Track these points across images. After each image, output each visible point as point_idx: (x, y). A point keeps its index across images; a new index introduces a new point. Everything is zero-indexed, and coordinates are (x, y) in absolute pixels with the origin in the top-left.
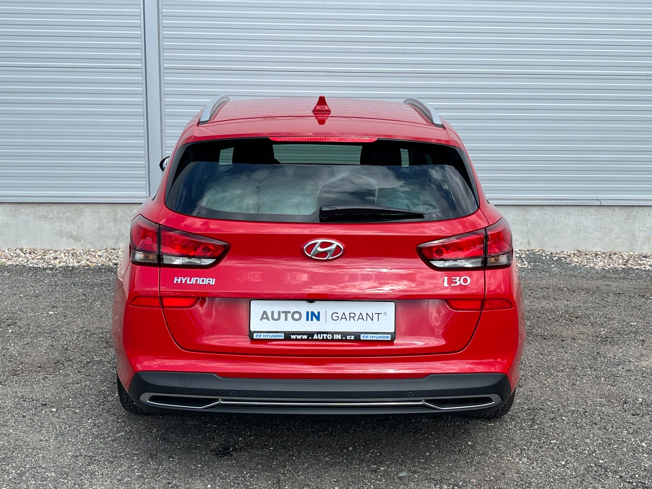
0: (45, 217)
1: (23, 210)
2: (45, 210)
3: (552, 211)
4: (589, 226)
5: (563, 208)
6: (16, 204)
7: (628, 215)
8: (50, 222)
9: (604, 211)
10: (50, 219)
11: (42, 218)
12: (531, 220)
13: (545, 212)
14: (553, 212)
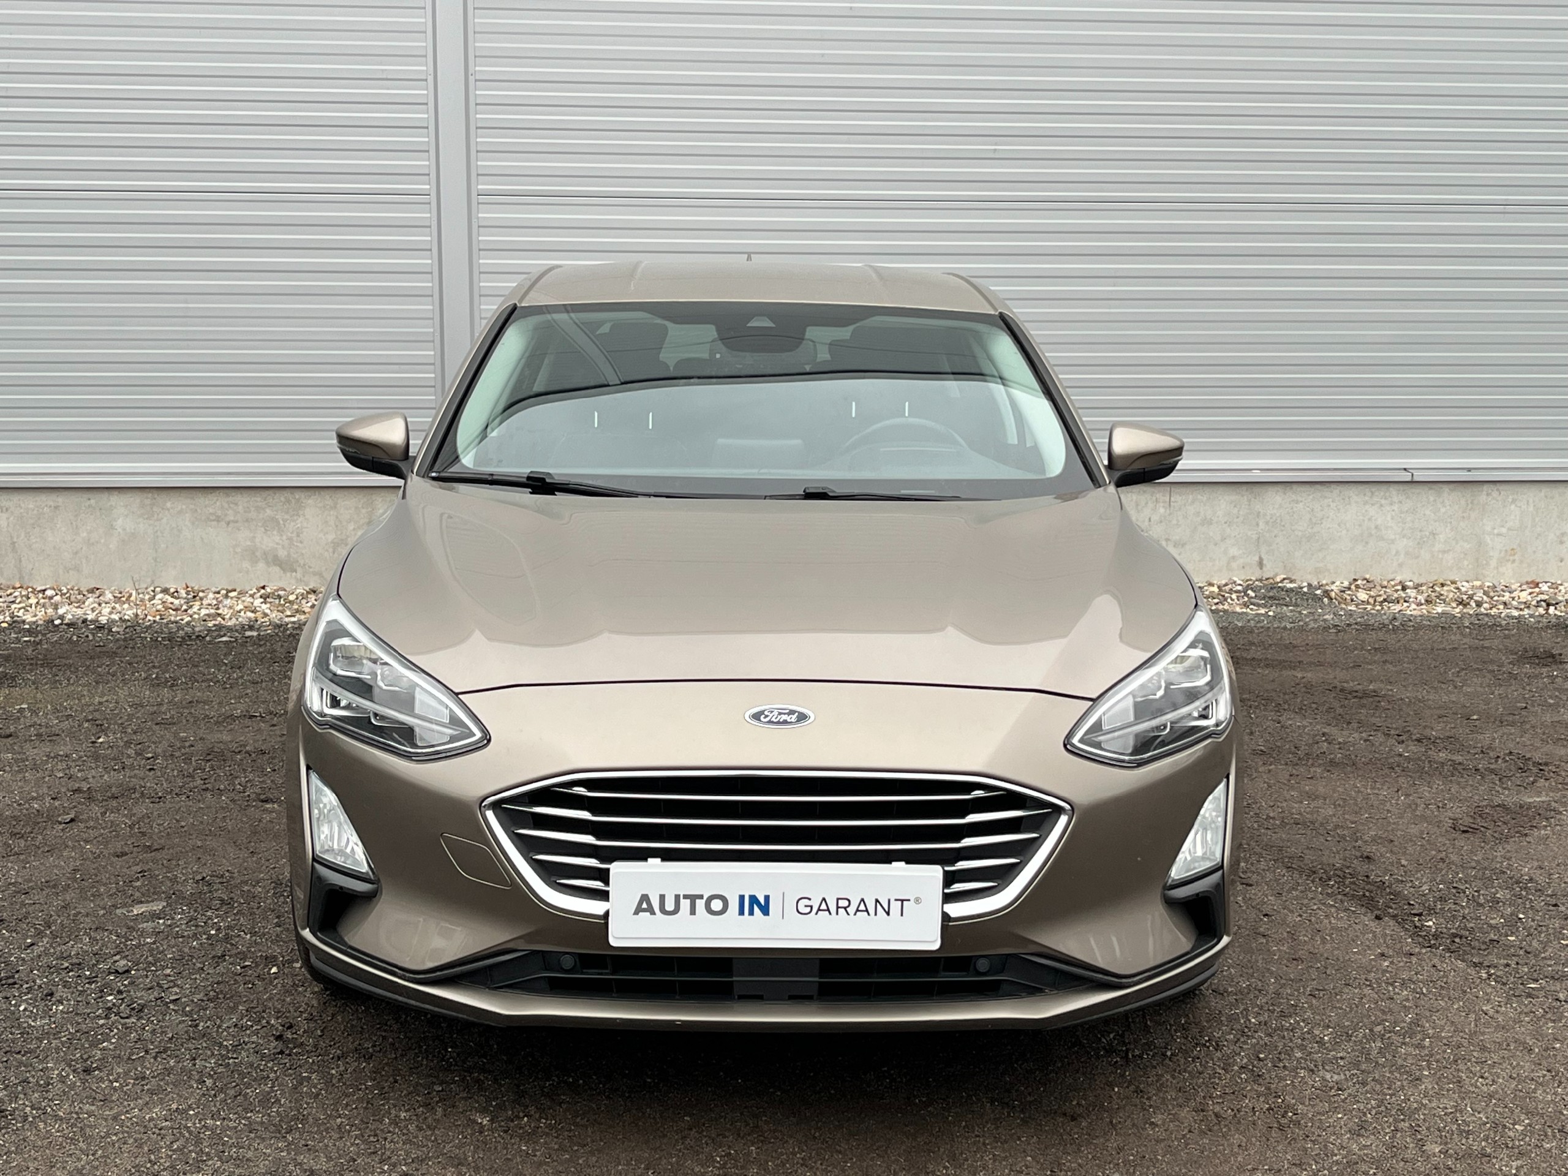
0: (218, 519)
1: (169, 505)
2: (218, 503)
3: (1309, 495)
4: (1387, 528)
5: (1333, 486)
6: (154, 491)
7: (1469, 502)
8: (230, 529)
9: (1418, 494)
10: (228, 523)
11: (212, 521)
12: (1265, 515)
13: (1294, 497)
14: (1311, 497)
